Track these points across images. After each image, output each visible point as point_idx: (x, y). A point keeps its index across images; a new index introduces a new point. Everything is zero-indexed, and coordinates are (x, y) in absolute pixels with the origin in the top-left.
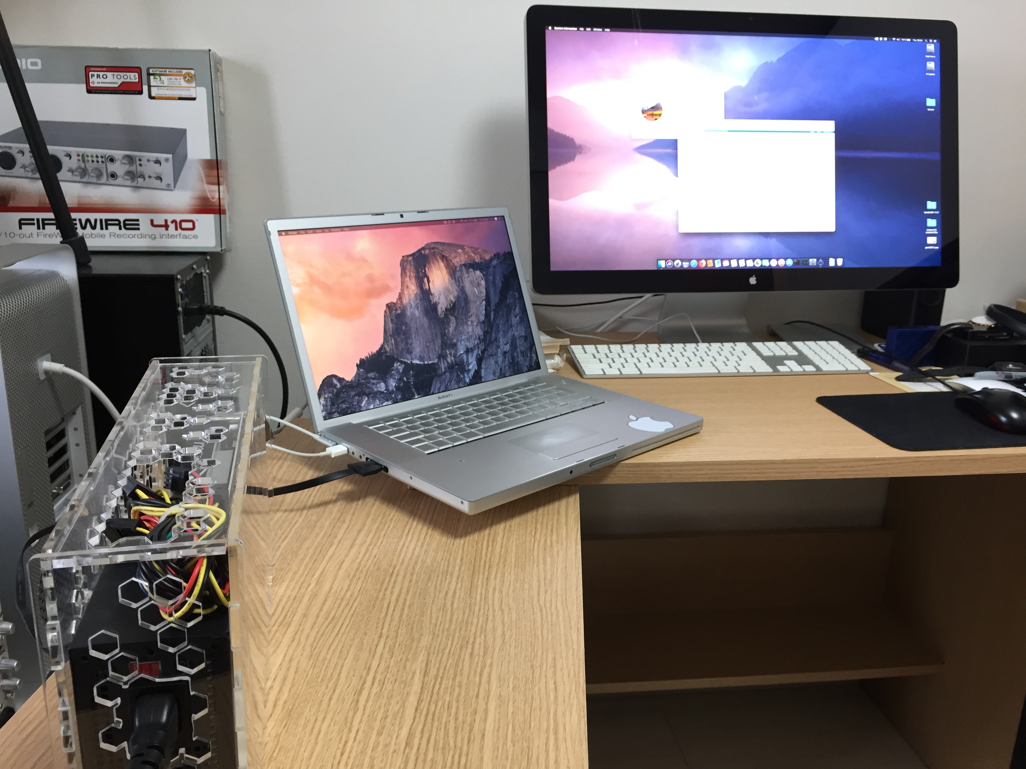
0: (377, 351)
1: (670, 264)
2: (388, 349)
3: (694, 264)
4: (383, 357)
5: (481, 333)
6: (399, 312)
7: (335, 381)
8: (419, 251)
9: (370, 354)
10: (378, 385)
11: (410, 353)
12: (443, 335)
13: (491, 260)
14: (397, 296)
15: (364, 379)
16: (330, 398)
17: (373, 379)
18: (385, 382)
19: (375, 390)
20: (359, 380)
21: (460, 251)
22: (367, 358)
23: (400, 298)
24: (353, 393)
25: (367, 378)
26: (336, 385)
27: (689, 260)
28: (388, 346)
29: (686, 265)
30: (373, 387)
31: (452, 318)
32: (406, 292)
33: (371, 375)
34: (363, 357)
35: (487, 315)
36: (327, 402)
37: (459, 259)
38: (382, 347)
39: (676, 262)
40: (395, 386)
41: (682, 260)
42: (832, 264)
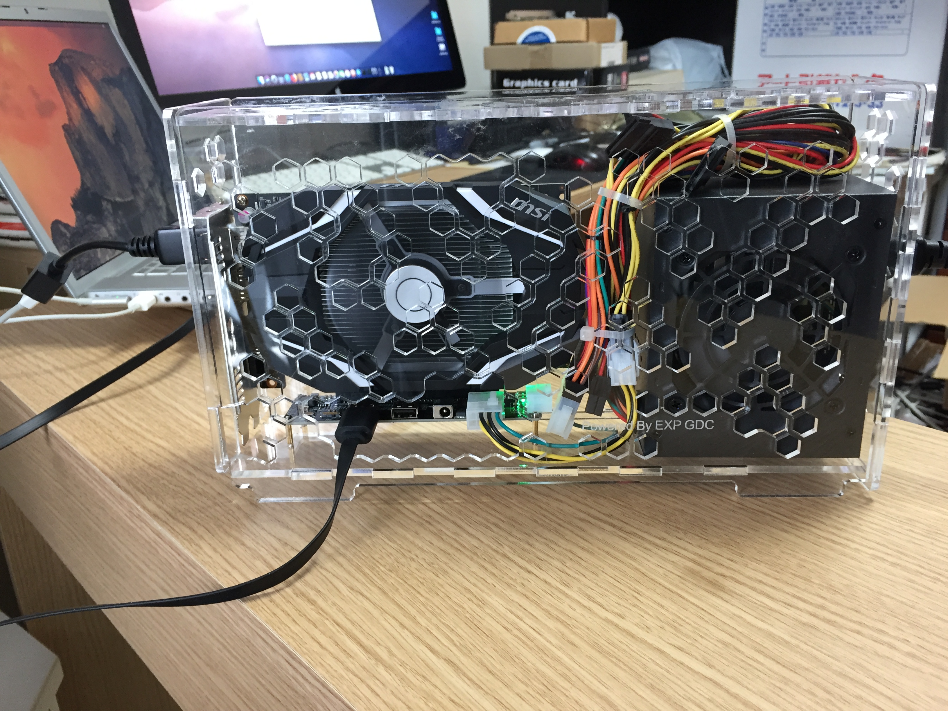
0: (81, 187)
1: (268, 80)
2: (89, 185)
3: (287, 77)
4: (90, 195)
5: (151, 163)
6: (77, 137)
7: (63, 229)
8: (60, 58)
9: (77, 191)
10: (101, 231)
11: (108, 188)
12: (125, 166)
13: (121, 76)
14: (66, 117)
15: (86, 224)
17: (93, 223)
18: (105, 226)
19: (102, 238)
20: (82, 226)
21: (92, 62)
22: (76, 196)
23: (70, 119)
25: (87, 222)
26: (65, 235)
27: (283, 75)
28: (87, 180)
29: (281, 80)
30: (98, 232)
31: (122, 145)
32: (71, 111)
33: (90, 218)
34: (73, 196)
35: (147, 143)
37: (97, 74)
38: (83, 184)
39: (273, 77)
41: (277, 75)
42: (387, 72)
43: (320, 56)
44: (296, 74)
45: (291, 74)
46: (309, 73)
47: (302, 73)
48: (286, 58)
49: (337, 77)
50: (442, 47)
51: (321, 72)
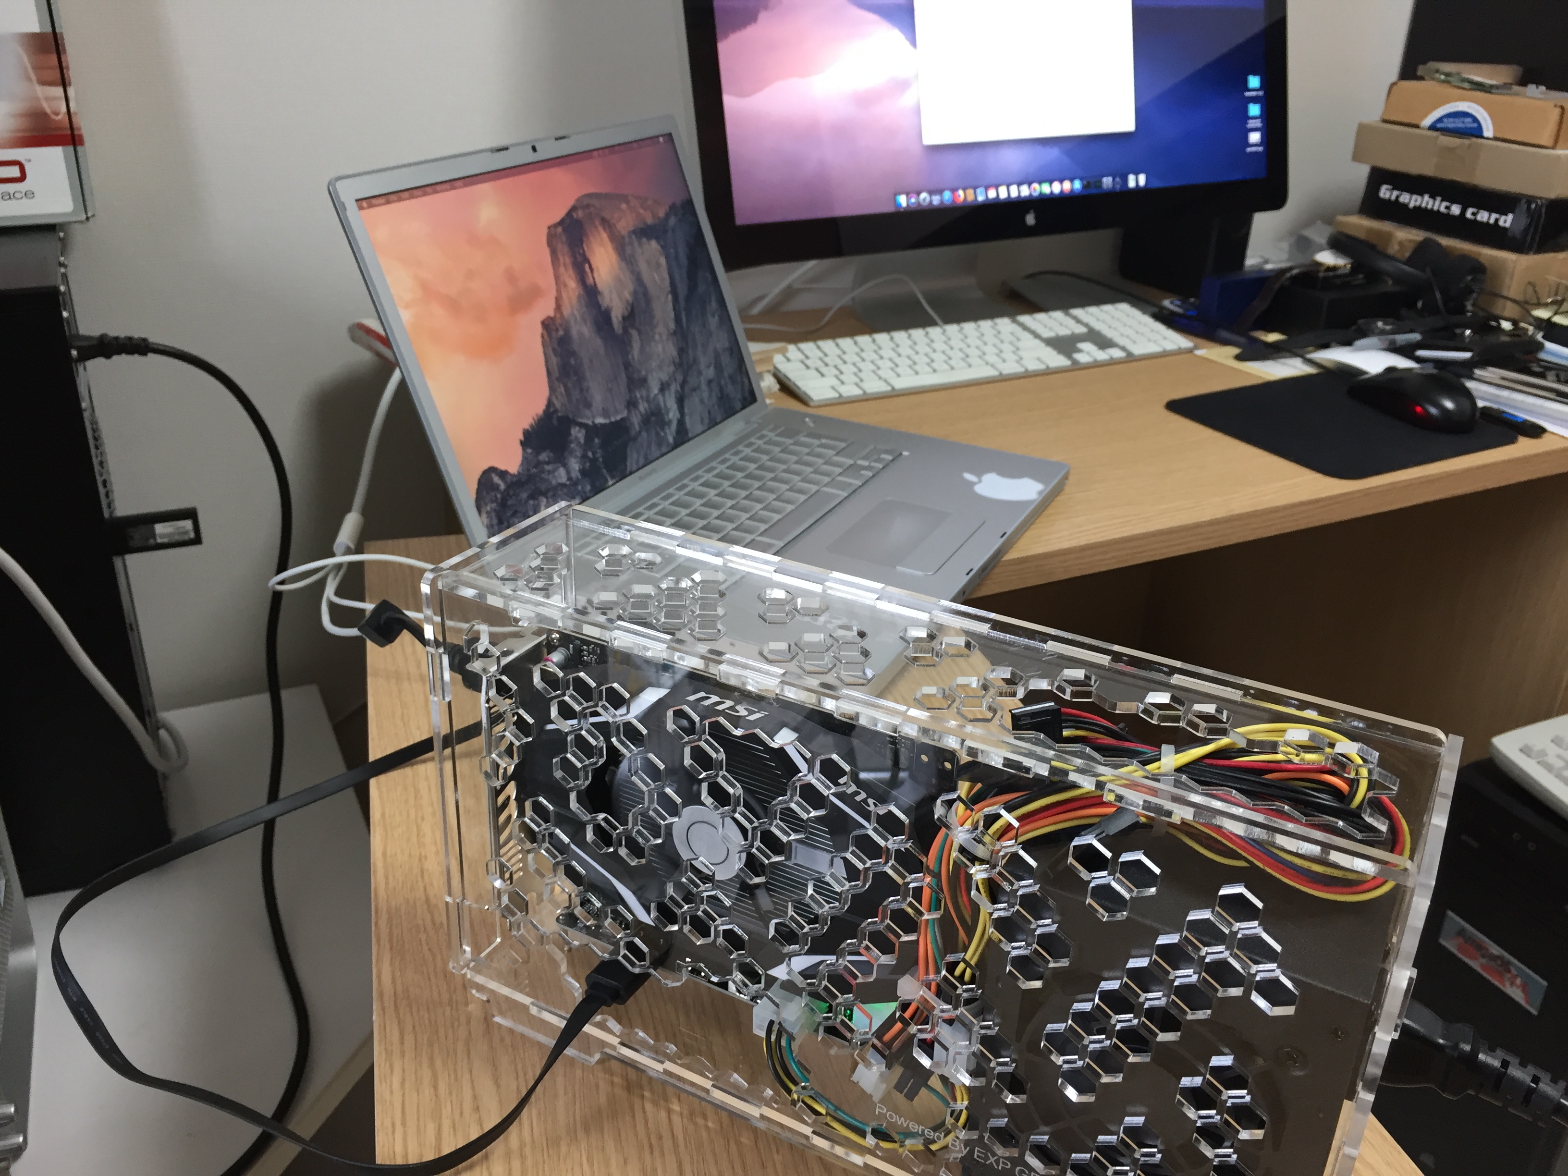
0: (545, 412)
1: (913, 200)
2: (558, 405)
3: (947, 195)
4: (555, 422)
5: (675, 353)
6: (561, 333)
7: (496, 479)
8: (569, 214)
9: (536, 418)
10: (556, 474)
11: (588, 405)
12: (627, 365)
13: (667, 216)
14: (553, 305)
15: (535, 467)
16: (495, 510)
17: (548, 463)
18: (565, 465)
19: (554, 482)
20: (528, 470)
21: (624, 206)
22: (532, 426)
23: (558, 307)
24: (524, 495)
25: (538, 464)
26: (498, 486)
27: (940, 192)
28: (557, 398)
29: (936, 200)
30: (551, 477)
31: (634, 333)
32: (564, 295)
33: (544, 456)
34: (527, 427)
35: (678, 320)
36: (491, 519)
37: (625, 224)
38: (550, 403)
39: (924, 195)
40: (580, 471)
41: (931, 193)
42: (1132, 183)
43: (1014, 160)
44: (964, 189)
45: (954, 190)
46: (987, 188)
47: (975, 188)
48: (953, 164)
49: (1036, 194)
50: (1255, 137)
51: (1008, 186)
